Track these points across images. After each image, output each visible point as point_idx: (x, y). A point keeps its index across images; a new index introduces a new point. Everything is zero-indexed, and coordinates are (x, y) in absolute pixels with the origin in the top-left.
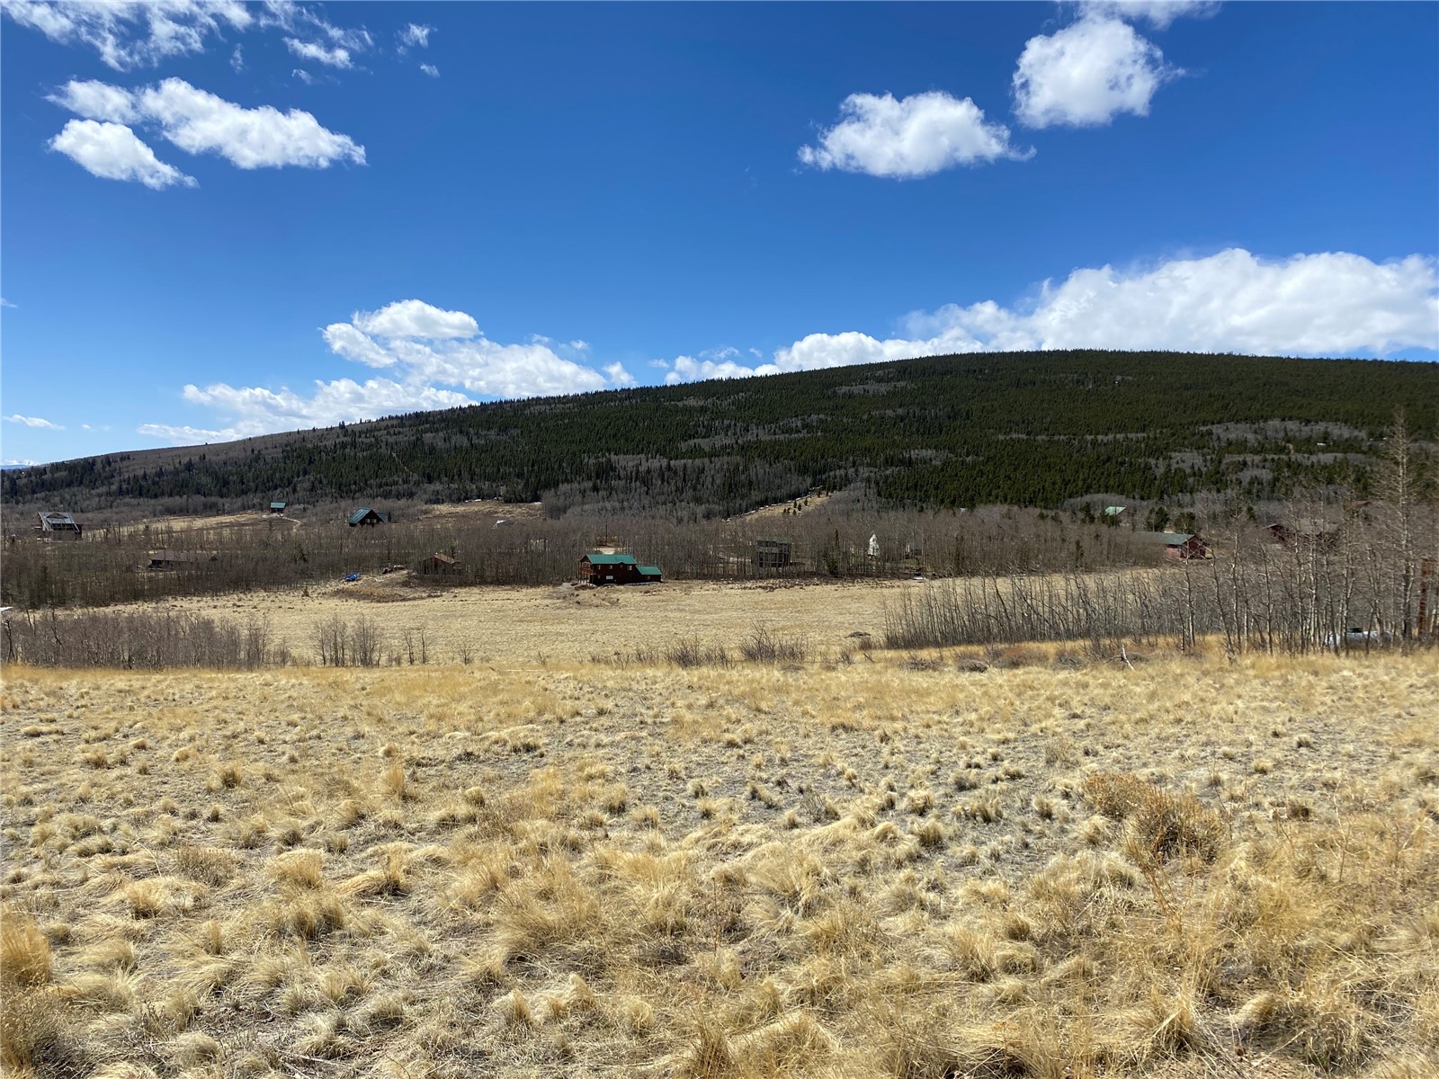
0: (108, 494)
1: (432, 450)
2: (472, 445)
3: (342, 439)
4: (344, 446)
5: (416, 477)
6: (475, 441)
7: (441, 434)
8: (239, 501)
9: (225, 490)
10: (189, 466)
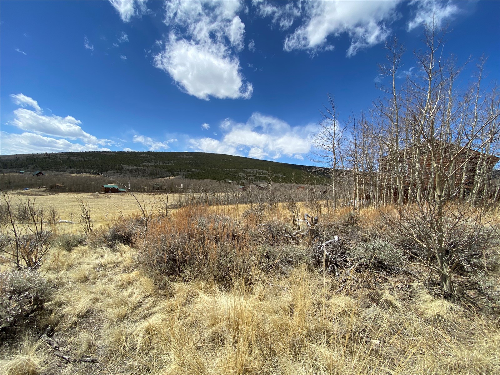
1: (73, 161)
2: (84, 160)
3: (46, 156)
4: (46, 158)
5: (67, 167)
6: (86, 159)
7: (76, 157)
8: (9, 170)
9: (5, 167)
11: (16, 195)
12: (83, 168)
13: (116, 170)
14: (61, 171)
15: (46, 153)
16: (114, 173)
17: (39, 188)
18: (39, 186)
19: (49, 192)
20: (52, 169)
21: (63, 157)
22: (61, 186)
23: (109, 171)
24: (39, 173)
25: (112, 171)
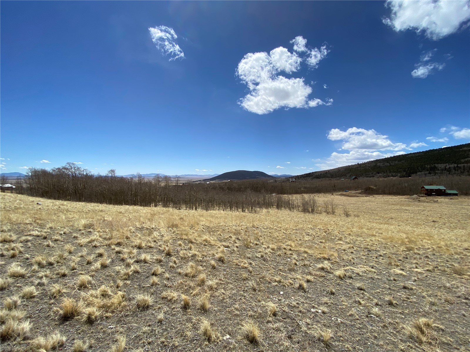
0: (312, 178)
1: (379, 167)
2: (390, 165)
3: (358, 166)
4: (358, 167)
5: (375, 173)
6: (391, 164)
7: (382, 164)
8: (335, 179)
10: (326, 173)
11: (339, 196)
12: (390, 173)
13: (428, 170)
14: (370, 177)
15: (358, 164)
16: (426, 174)
17: (356, 190)
18: (356, 189)
19: (364, 194)
20: (363, 176)
21: (371, 165)
22: (375, 188)
23: (418, 173)
24: (355, 178)
25: (423, 173)
